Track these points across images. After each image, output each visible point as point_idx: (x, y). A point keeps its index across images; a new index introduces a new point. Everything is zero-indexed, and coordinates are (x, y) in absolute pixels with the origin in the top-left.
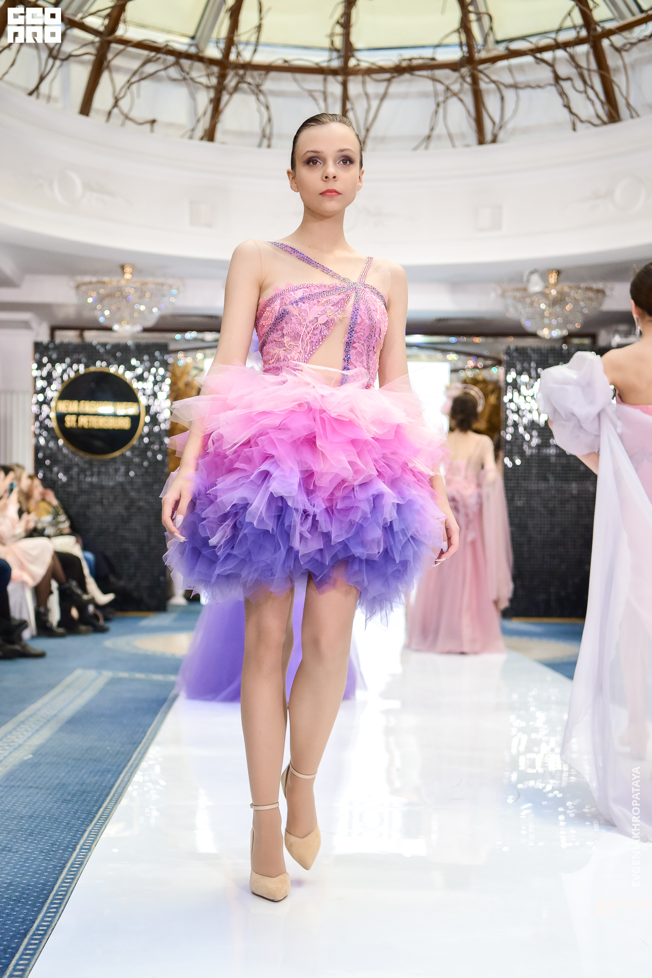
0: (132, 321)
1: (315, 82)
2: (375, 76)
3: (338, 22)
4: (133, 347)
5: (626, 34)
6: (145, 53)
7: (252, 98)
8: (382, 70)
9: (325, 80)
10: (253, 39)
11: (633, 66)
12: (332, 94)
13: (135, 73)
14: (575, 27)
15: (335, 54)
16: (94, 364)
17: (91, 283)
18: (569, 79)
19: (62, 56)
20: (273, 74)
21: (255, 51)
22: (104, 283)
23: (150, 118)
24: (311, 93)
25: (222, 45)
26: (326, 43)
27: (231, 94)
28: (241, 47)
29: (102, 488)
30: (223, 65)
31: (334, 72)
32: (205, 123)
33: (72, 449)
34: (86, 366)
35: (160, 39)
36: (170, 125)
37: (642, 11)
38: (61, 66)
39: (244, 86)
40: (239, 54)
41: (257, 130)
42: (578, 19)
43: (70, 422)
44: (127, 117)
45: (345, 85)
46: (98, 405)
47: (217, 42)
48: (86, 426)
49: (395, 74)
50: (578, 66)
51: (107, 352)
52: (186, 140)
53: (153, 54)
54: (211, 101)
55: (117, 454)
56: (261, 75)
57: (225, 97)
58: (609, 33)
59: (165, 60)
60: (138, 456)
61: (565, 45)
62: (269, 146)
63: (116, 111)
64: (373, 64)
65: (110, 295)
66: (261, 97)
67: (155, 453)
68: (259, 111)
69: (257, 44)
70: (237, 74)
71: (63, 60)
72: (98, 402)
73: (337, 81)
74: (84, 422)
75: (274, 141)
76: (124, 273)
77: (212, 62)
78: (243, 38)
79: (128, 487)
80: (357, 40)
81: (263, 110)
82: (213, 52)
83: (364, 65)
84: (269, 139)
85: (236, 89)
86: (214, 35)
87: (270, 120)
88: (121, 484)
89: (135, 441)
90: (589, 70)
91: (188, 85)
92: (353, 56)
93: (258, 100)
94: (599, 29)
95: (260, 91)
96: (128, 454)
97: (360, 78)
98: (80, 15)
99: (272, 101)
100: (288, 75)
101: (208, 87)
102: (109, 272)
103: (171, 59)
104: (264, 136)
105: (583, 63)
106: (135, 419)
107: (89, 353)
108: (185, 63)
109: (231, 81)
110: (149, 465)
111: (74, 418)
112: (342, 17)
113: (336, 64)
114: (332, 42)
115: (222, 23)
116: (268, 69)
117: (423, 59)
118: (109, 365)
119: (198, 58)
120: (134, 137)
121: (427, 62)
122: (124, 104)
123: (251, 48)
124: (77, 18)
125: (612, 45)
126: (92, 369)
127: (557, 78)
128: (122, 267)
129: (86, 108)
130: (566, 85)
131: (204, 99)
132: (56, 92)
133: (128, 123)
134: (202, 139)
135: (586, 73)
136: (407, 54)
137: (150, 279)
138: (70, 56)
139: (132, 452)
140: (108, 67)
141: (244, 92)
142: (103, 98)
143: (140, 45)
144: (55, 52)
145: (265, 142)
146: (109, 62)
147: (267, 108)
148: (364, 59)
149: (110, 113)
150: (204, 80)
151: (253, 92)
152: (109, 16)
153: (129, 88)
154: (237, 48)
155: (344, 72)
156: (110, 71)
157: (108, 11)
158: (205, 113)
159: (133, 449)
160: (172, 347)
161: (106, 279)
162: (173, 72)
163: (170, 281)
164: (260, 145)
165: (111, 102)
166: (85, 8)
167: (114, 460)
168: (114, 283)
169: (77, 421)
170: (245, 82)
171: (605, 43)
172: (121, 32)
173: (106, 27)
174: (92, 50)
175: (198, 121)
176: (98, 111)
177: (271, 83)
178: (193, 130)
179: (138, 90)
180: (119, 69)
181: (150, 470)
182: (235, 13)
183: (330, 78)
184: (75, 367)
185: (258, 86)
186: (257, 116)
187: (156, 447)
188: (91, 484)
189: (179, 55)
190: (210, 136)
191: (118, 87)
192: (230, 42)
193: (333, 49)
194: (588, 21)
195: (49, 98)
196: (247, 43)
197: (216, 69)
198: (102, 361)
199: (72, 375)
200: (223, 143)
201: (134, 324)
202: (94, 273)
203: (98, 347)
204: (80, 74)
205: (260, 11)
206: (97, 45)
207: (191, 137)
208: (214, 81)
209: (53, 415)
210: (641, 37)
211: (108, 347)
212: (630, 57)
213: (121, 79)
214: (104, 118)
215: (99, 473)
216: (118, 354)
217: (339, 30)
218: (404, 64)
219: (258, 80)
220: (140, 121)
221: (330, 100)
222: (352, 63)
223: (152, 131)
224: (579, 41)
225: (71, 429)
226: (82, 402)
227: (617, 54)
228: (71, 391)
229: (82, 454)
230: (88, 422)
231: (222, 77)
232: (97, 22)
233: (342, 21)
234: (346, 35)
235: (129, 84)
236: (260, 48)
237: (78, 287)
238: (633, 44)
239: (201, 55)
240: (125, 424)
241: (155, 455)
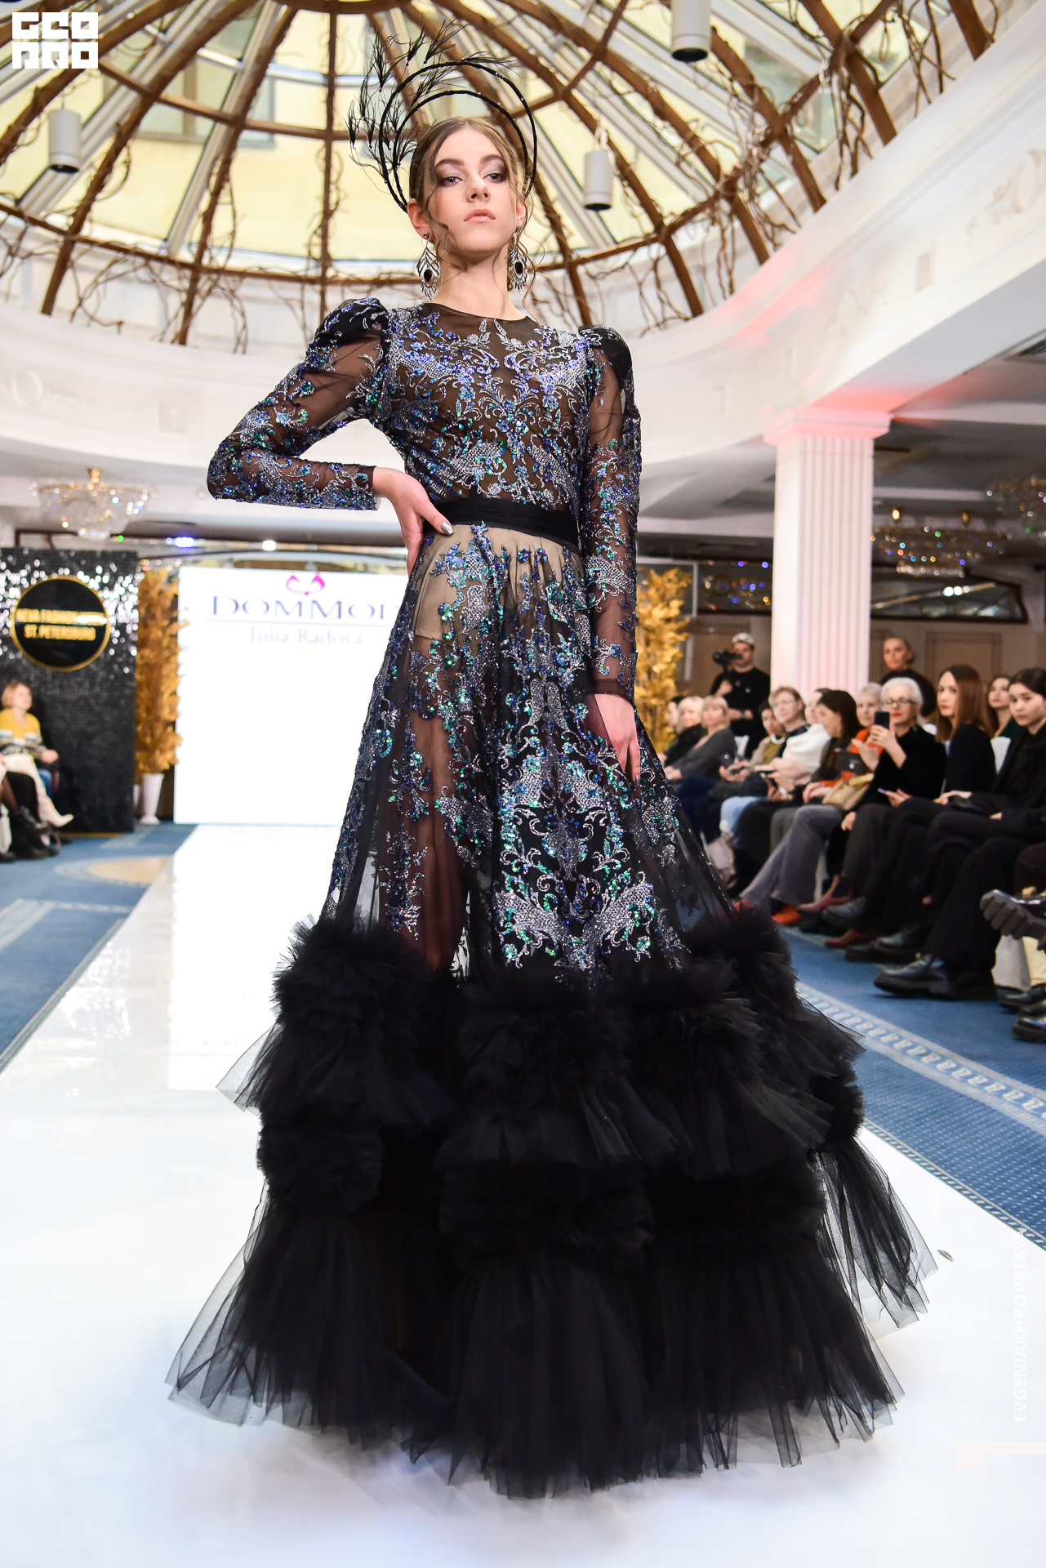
0: (99, 526)
1: (292, 291)
2: (355, 287)
3: (315, 232)
4: (99, 555)
5: (600, 263)
6: (113, 254)
7: (226, 304)
8: (360, 282)
9: (302, 289)
10: (227, 244)
11: (609, 293)
12: (310, 303)
13: (102, 273)
14: (551, 252)
15: (312, 263)
16: (57, 573)
17: (54, 487)
18: (546, 302)
19: (21, 253)
20: (247, 280)
21: (229, 256)
22: (68, 487)
23: (118, 318)
24: (287, 302)
25: (195, 249)
26: (304, 252)
27: (204, 299)
28: (214, 252)
29: (64, 702)
30: (196, 269)
31: (312, 281)
32: (177, 325)
33: (33, 660)
34: (48, 574)
35: (129, 240)
36: (139, 327)
37: (616, 242)
38: (21, 264)
39: (217, 291)
40: (211, 258)
41: (231, 334)
42: (553, 245)
43: (30, 632)
44: (92, 318)
45: (323, 294)
46: (60, 615)
47: (190, 245)
48: (47, 637)
49: (375, 287)
50: (555, 291)
51: (72, 559)
52: (155, 344)
53: (120, 255)
54: (183, 304)
55: (81, 666)
56: (235, 281)
57: (197, 301)
58: (584, 261)
59: (134, 262)
60: (103, 669)
61: (543, 269)
62: (244, 352)
63: (80, 311)
64: (351, 275)
65: (75, 499)
66: (236, 302)
67: (121, 666)
68: (233, 316)
69: (231, 248)
70: (209, 279)
71: (23, 258)
72: (60, 612)
73: (314, 290)
74: (45, 632)
75: (249, 347)
76: (91, 477)
77: (183, 265)
78: (217, 243)
79: (92, 702)
80: (334, 250)
81: (238, 316)
82: (186, 255)
83: (342, 276)
84: (245, 346)
85: (209, 292)
86: (187, 239)
87: (245, 326)
88: (85, 698)
89: (100, 652)
90: (565, 295)
91: (158, 287)
92: (331, 266)
93: (232, 305)
94: (574, 257)
95: (234, 296)
96: (94, 667)
97: (338, 288)
98: (43, 214)
99: (248, 307)
100: (263, 282)
101: (179, 291)
102: (73, 476)
103: (140, 261)
104: (238, 341)
105: (560, 288)
106: (100, 630)
107: (52, 559)
108: (155, 265)
109: (203, 287)
110: (115, 678)
111: (34, 628)
112: (320, 226)
113: (314, 272)
114: (310, 252)
115: (196, 225)
116: (243, 274)
117: (402, 273)
118: (73, 573)
119: (169, 261)
120: (97, 338)
121: (407, 276)
122: (90, 305)
123: (225, 253)
124: (40, 216)
125: (588, 273)
126: (55, 576)
127: (535, 301)
128: (90, 471)
129: (48, 307)
130: (544, 308)
131: (175, 302)
132: (16, 288)
133: (94, 324)
134: (173, 342)
135: (562, 297)
136: (387, 268)
137: (119, 484)
138: (30, 254)
139: (97, 664)
140: (72, 266)
141: (218, 296)
142: (66, 296)
143: (107, 246)
144: (14, 249)
145: (240, 348)
146: (73, 262)
147: (243, 314)
148: (341, 270)
149: (74, 313)
150: (175, 283)
151: (227, 297)
152: (74, 215)
153: (95, 288)
154: (210, 253)
155: (323, 281)
156: (74, 271)
157: (73, 211)
158: (176, 316)
159: (98, 660)
160: (141, 554)
161: (72, 484)
162: (143, 274)
163: (139, 486)
164: (235, 351)
165: (75, 302)
166: (50, 205)
167: (78, 670)
168: (80, 488)
169: (37, 631)
170: (218, 287)
171: (581, 270)
172: (87, 231)
173: (71, 227)
174: (56, 249)
175: (169, 324)
176: (61, 310)
177: (246, 289)
178: (164, 333)
179: (105, 290)
180: (84, 269)
181: (117, 684)
182: (208, 218)
183: (308, 287)
184: (36, 574)
185: (232, 292)
186: (231, 322)
187: (120, 660)
188: (52, 697)
189: (148, 257)
190: (182, 339)
191: (82, 288)
192: (203, 246)
193: (310, 256)
194: (563, 248)
195: (7, 296)
196: (221, 248)
197: (188, 273)
198: (64, 568)
199: (34, 582)
200: (196, 347)
201: (102, 529)
202: (59, 475)
203: (62, 554)
204: (42, 273)
205: (234, 216)
206: (61, 244)
207: (161, 340)
208: (186, 284)
209: (11, 624)
210: (614, 267)
211: (73, 554)
212: (606, 284)
213: (86, 279)
214: (68, 317)
215: (61, 687)
216: (83, 562)
217: (317, 240)
218: (383, 277)
219: (232, 286)
220: (106, 322)
221: (307, 309)
222: (330, 273)
223: (119, 332)
224: (555, 267)
225: (31, 639)
226: (44, 612)
227: (592, 282)
228: (31, 600)
229: (42, 665)
230: (50, 632)
231: (194, 281)
232: (62, 221)
233: (320, 231)
234: (325, 246)
235: (96, 283)
236: (234, 254)
237: (41, 490)
238: (607, 274)
239: (172, 258)
240: (90, 635)
241: (121, 669)
